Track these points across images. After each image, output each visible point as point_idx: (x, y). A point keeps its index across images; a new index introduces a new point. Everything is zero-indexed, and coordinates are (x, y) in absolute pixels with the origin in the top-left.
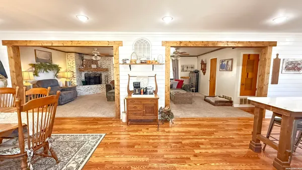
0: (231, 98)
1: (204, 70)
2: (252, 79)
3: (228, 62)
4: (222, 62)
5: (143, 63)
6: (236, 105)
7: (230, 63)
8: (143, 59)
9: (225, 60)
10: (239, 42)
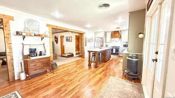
0: (72, 53)
1: (57, 42)
2: (78, 45)
3: (70, 38)
4: (67, 38)
5: (36, 35)
6: (75, 55)
7: (71, 38)
8: (37, 33)
9: (68, 37)
10: (77, 31)
